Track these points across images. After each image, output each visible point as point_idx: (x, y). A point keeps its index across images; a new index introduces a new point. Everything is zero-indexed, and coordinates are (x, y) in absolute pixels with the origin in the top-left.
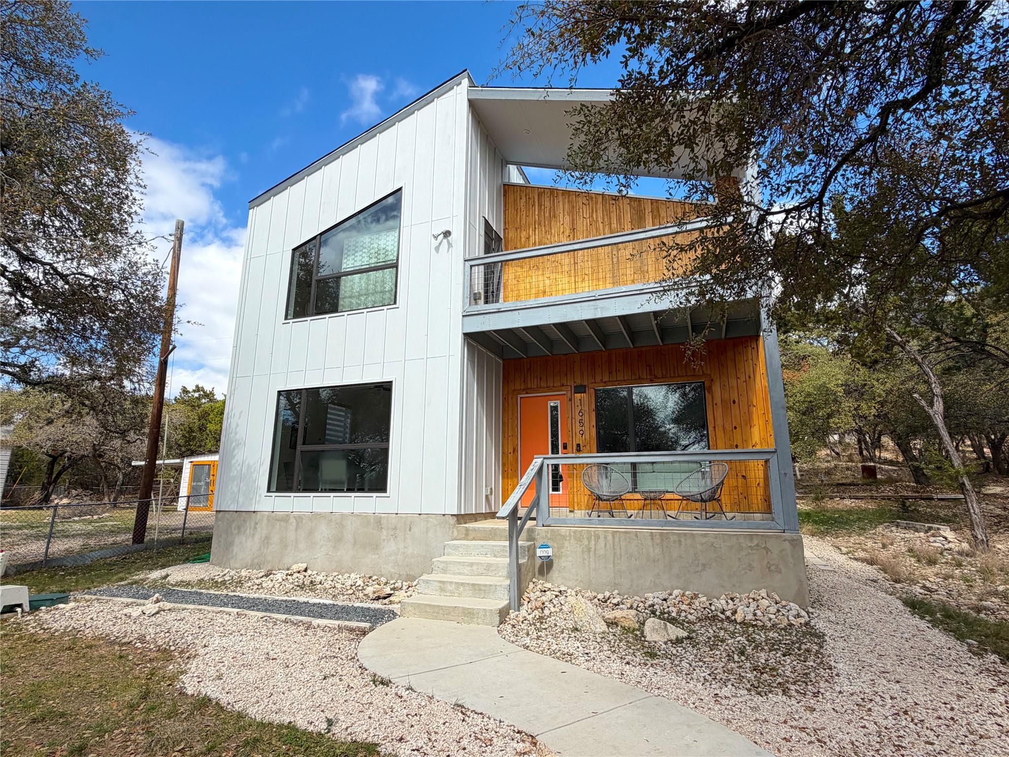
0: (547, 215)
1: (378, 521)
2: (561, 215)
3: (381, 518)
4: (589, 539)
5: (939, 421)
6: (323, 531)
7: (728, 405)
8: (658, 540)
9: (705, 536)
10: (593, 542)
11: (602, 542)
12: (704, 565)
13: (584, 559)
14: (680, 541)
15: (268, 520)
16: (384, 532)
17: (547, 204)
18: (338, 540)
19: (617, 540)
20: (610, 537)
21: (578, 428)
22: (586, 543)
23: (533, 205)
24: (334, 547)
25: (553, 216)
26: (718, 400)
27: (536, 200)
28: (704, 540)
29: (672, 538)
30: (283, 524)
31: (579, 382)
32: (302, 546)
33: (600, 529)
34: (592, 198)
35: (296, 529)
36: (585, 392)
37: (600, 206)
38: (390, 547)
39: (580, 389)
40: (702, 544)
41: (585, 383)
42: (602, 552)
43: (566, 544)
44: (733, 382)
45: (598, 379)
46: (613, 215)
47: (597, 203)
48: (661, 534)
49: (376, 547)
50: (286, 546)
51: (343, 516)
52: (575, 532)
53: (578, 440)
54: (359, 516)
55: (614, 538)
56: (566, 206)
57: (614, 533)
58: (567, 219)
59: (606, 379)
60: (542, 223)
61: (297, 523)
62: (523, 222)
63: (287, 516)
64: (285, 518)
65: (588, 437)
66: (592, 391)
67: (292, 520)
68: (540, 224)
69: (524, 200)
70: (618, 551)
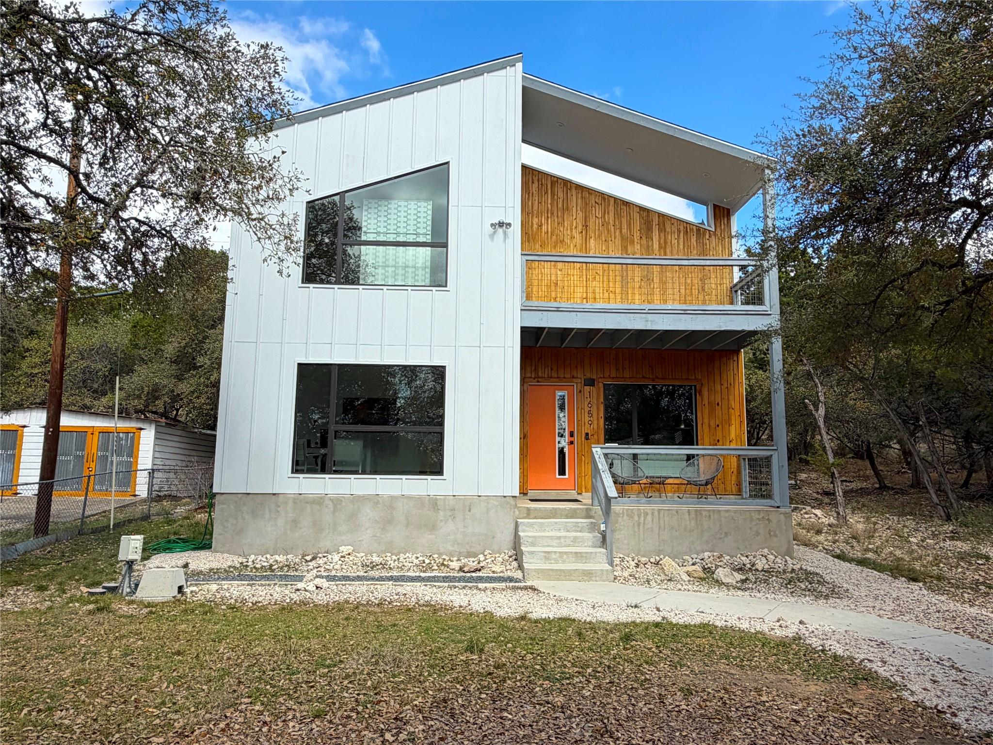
0: (560, 205)
1: (434, 503)
2: (574, 209)
3: (437, 499)
4: (639, 516)
5: (821, 423)
6: (368, 513)
7: (713, 406)
8: (693, 515)
9: (727, 511)
10: (642, 518)
11: (649, 518)
12: (726, 533)
13: (635, 532)
14: (710, 516)
15: (295, 503)
16: (441, 513)
17: (561, 194)
18: (387, 522)
19: (661, 515)
20: (656, 513)
21: (587, 419)
22: (636, 518)
23: (546, 193)
24: (383, 529)
25: (566, 209)
26: (706, 402)
27: (549, 187)
28: (727, 514)
29: (704, 513)
30: (317, 507)
31: (588, 375)
32: (343, 528)
33: (648, 508)
34: (604, 199)
35: (334, 512)
36: (594, 385)
37: (611, 208)
38: (448, 528)
39: (590, 382)
40: (726, 517)
41: (595, 377)
42: (650, 526)
43: (620, 519)
44: (718, 387)
45: (607, 374)
46: (624, 221)
47: (609, 205)
48: (696, 511)
49: (433, 528)
50: (321, 530)
51: (392, 498)
52: (627, 510)
53: (586, 429)
54: (409, 498)
55: (659, 514)
56: (579, 201)
57: (659, 511)
58: (581, 214)
59: (613, 375)
60: (555, 213)
61: (335, 506)
62: (536, 208)
63: (321, 498)
64: (319, 501)
65: (595, 426)
66: (601, 385)
67: (327, 502)
68: (552, 214)
69: (536, 185)
70: (662, 525)
